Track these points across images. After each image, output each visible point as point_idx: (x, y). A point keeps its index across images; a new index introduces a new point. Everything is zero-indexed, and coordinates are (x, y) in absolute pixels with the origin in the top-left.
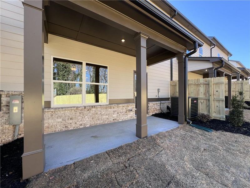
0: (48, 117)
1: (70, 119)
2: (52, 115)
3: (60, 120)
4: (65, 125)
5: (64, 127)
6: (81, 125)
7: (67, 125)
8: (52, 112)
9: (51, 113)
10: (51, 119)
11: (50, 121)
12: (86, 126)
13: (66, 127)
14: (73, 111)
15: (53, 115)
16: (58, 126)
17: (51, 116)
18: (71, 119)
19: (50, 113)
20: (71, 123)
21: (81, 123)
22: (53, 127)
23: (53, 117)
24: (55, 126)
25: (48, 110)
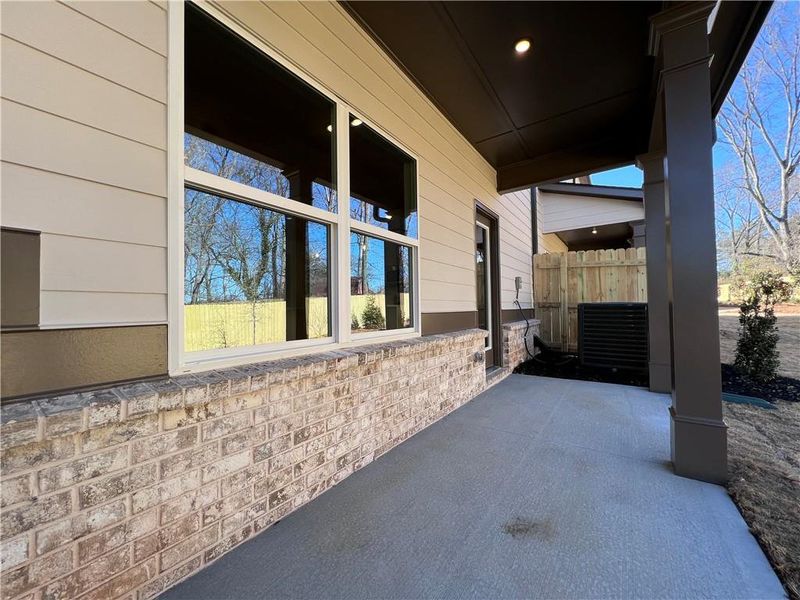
0: (161, 453)
1: (296, 436)
2: (187, 437)
3: (241, 460)
4: (268, 485)
5: (262, 507)
6: (342, 462)
7: (280, 486)
8: (189, 410)
9: (183, 415)
10: (180, 467)
11: (174, 486)
12: (363, 464)
13: (274, 497)
14: (308, 384)
15: (194, 429)
16: (228, 508)
17: (181, 446)
18: (301, 437)
19: (172, 419)
20: (298, 467)
21: (341, 451)
22: (197, 524)
23: (197, 444)
24: (213, 511)
25: (164, 403)
